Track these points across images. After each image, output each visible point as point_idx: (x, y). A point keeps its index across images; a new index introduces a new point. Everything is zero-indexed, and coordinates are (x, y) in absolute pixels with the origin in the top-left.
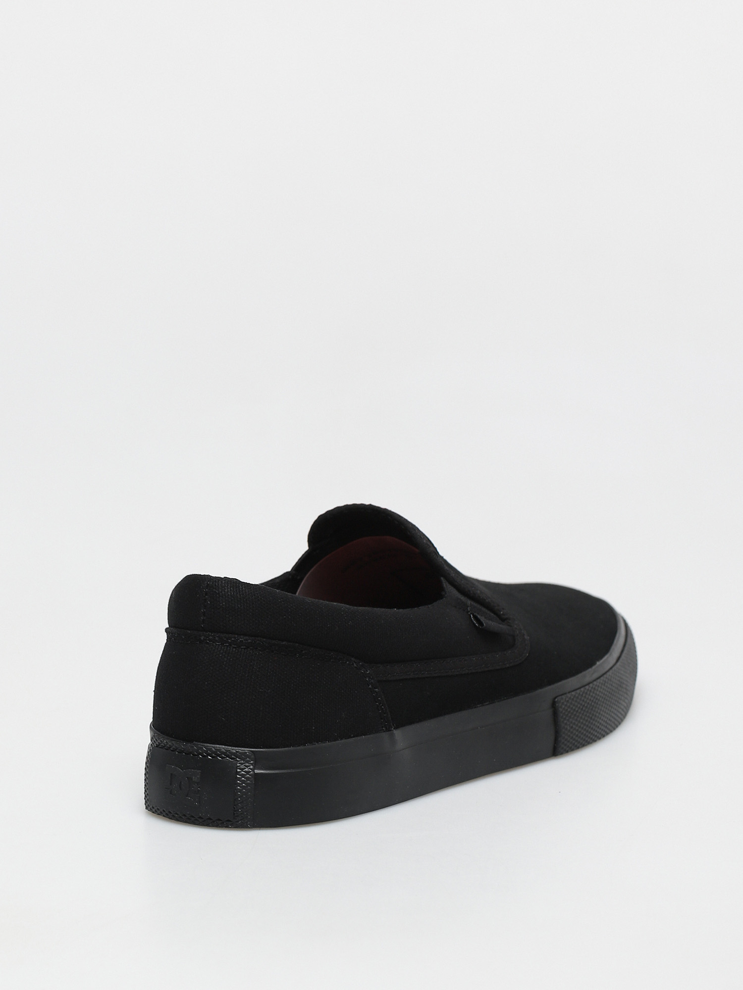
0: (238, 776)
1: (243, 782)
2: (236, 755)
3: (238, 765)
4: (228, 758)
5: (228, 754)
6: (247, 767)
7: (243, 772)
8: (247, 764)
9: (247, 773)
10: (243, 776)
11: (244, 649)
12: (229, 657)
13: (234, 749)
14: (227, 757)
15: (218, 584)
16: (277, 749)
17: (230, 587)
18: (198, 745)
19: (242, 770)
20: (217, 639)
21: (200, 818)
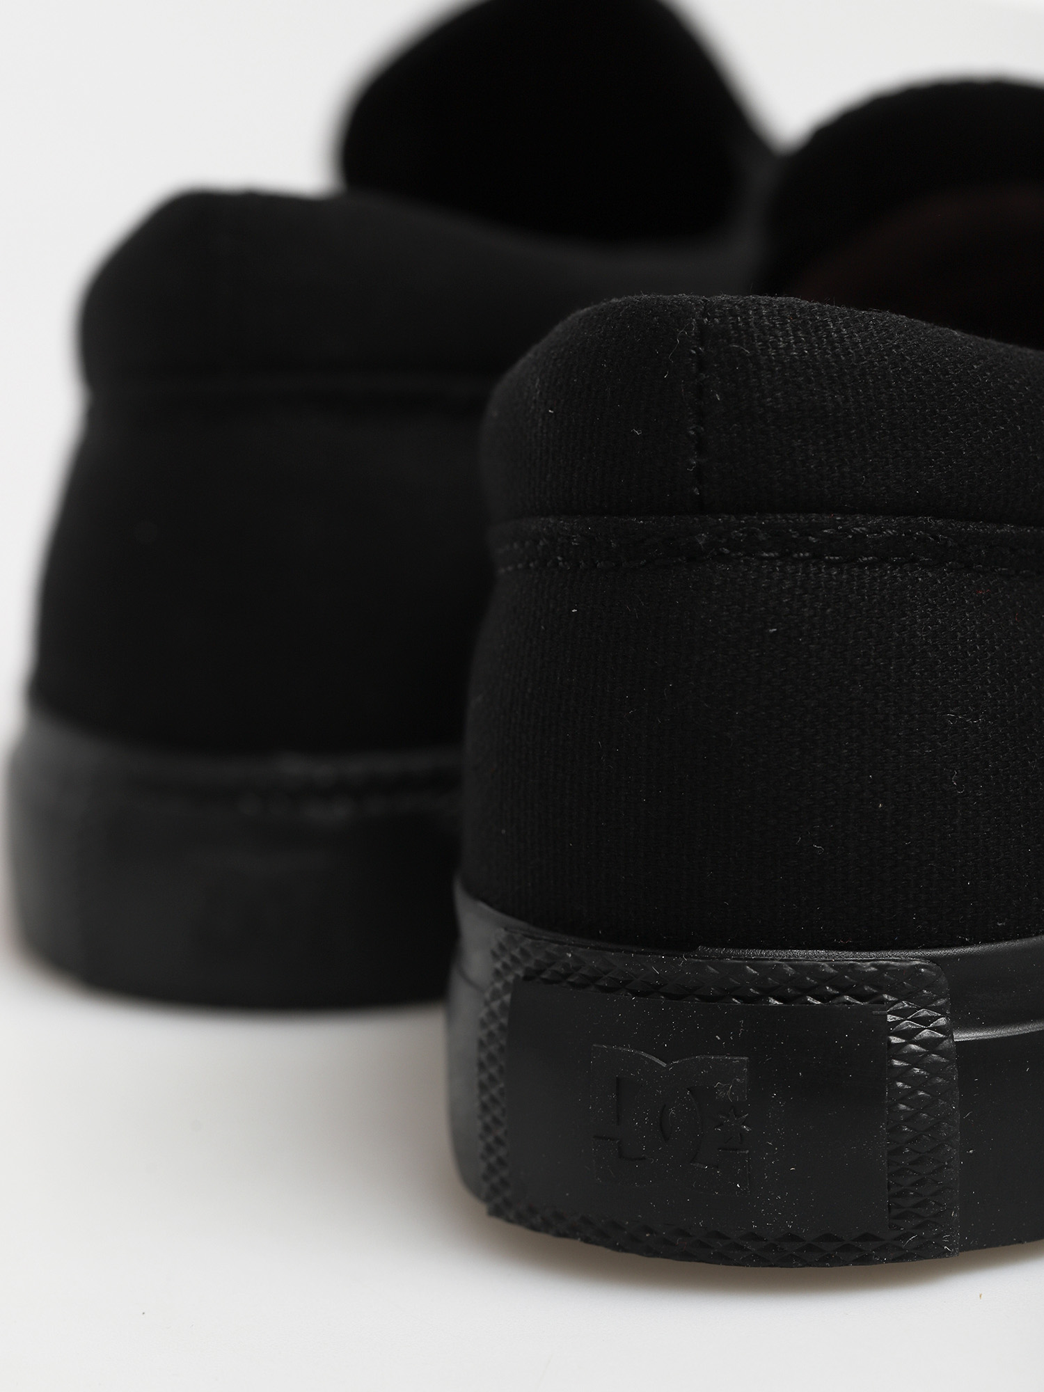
0: (896, 1063)
1: (918, 1083)
2: (884, 980)
3: (890, 1018)
4: (847, 998)
5: (847, 981)
6: (925, 1021)
7: (913, 1047)
8: (924, 1013)
9: (929, 1044)
10: (914, 1059)
11: (871, 565)
12: (819, 605)
13: (867, 961)
14: (844, 991)
15: (747, 323)
16: (1016, 944)
17: (795, 330)
18: (723, 957)
19: (909, 1035)
20: (762, 537)
21: (755, 1237)
